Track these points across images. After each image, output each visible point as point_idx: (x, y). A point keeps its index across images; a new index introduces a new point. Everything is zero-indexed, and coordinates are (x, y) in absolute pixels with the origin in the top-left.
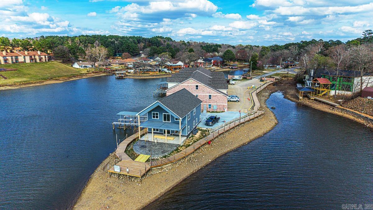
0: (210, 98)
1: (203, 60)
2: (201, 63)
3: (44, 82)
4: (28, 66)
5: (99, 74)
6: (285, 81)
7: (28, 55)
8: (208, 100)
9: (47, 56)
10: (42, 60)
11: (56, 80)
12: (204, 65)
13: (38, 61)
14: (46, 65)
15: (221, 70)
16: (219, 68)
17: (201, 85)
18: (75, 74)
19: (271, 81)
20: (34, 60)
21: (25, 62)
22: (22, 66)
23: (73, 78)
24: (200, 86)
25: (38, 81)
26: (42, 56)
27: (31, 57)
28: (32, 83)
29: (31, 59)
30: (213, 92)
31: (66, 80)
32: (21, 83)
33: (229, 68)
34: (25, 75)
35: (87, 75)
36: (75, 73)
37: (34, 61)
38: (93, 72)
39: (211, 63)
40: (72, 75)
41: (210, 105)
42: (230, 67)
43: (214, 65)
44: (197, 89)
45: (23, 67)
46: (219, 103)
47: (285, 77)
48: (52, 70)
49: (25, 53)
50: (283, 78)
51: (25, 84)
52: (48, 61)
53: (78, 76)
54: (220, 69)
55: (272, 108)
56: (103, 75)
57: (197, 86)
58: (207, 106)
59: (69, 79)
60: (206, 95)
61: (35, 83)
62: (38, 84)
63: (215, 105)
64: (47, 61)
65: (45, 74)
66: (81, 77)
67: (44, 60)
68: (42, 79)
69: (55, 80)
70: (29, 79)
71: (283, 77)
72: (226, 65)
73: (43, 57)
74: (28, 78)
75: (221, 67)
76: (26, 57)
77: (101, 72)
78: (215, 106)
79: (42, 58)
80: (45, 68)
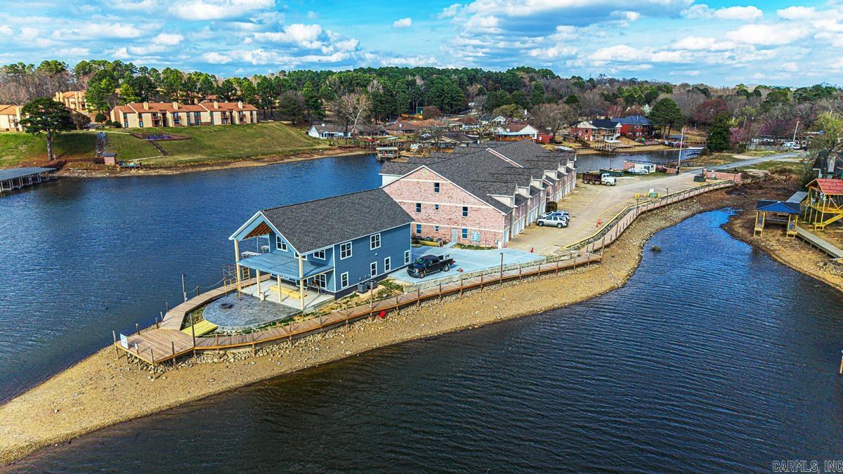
0: (465, 214)
1: (593, 124)
2: (587, 131)
3: (230, 163)
4: (215, 131)
5: (351, 152)
6: (778, 182)
7: (220, 110)
8: (460, 220)
9: (255, 113)
10: (245, 120)
11: (257, 160)
12: (594, 136)
13: (237, 122)
14: (248, 131)
15: (637, 148)
16: (632, 143)
17: (445, 183)
18: (300, 150)
19: (730, 181)
20: (230, 119)
21: (212, 123)
22: (204, 130)
23: (293, 157)
24: (443, 184)
25: (220, 162)
26: (244, 113)
27: (224, 113)
28: (208, 165)
29: (224, 118)
30: (473, 202)
31: (276, 161)
32: (188, 164)
33: (664, 144)
34: (203, 148)
35: (325, 152)
36: (301, 148)
37: (230, 121)
38: (340, 148)
39: (614, 132)
40: (292, 151)
41: (465, 231)
42: (666, 142)
43: (623, 135)
44: (437, 190)
45: (205, 132)
46: (485, 227)
47: (782, 172)
48: (257, 140)
49: (213, 106)
50: (776, 176)
51: (193, 166)
52: (258, 122)
53: (304, 153)
54: (635, 146)
55: (654, 250)
56: (361, 153)
57: (437, 185)
58: (459, 232)
59: (282, 160)
60: (456, 207)
61: (212, 165)
62: (218, 168)
63: (475, 231)
64: (255, 121)
65: (242, 148)
66: (308, 156)
67: (248, 120)
68: (229, 158)
69: (254, 160)
70: (205, 157)
71: (777, 172)
72: (658, 136)
73: (247, 114)
74: (206, 154)
75: (640, 141)
76: (214, 113)
77: (358, 147)
78: (475, 234)
79: (244, 116)
80: (244, 136)
